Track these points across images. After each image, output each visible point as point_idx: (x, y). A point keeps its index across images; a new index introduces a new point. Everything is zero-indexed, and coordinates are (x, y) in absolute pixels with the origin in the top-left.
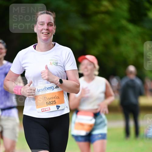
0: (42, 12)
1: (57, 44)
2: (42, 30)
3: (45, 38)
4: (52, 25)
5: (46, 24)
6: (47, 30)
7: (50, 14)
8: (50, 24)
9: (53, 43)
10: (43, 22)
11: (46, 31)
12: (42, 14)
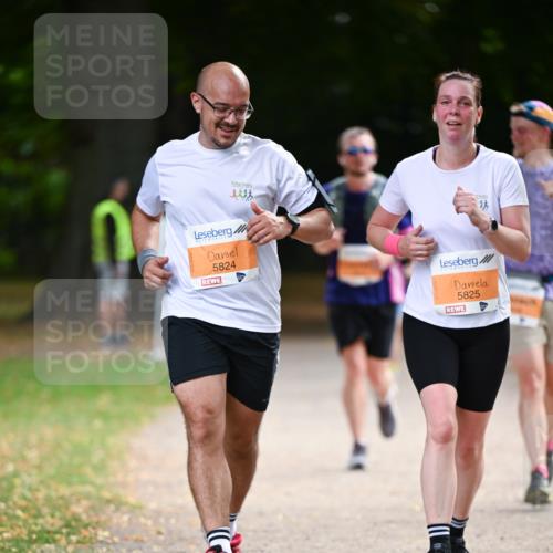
0: (448, 75)
1: (482, 147)
2: (445, 117)
3: (452, 133)
4: (468, 104)
5: (455, 102)
6: (457, 114)
7: (465, 79)
8: (465, 101)
9: (475, 145)
10: (447, 97)
11: (454, 118)
12: (448, 78)
